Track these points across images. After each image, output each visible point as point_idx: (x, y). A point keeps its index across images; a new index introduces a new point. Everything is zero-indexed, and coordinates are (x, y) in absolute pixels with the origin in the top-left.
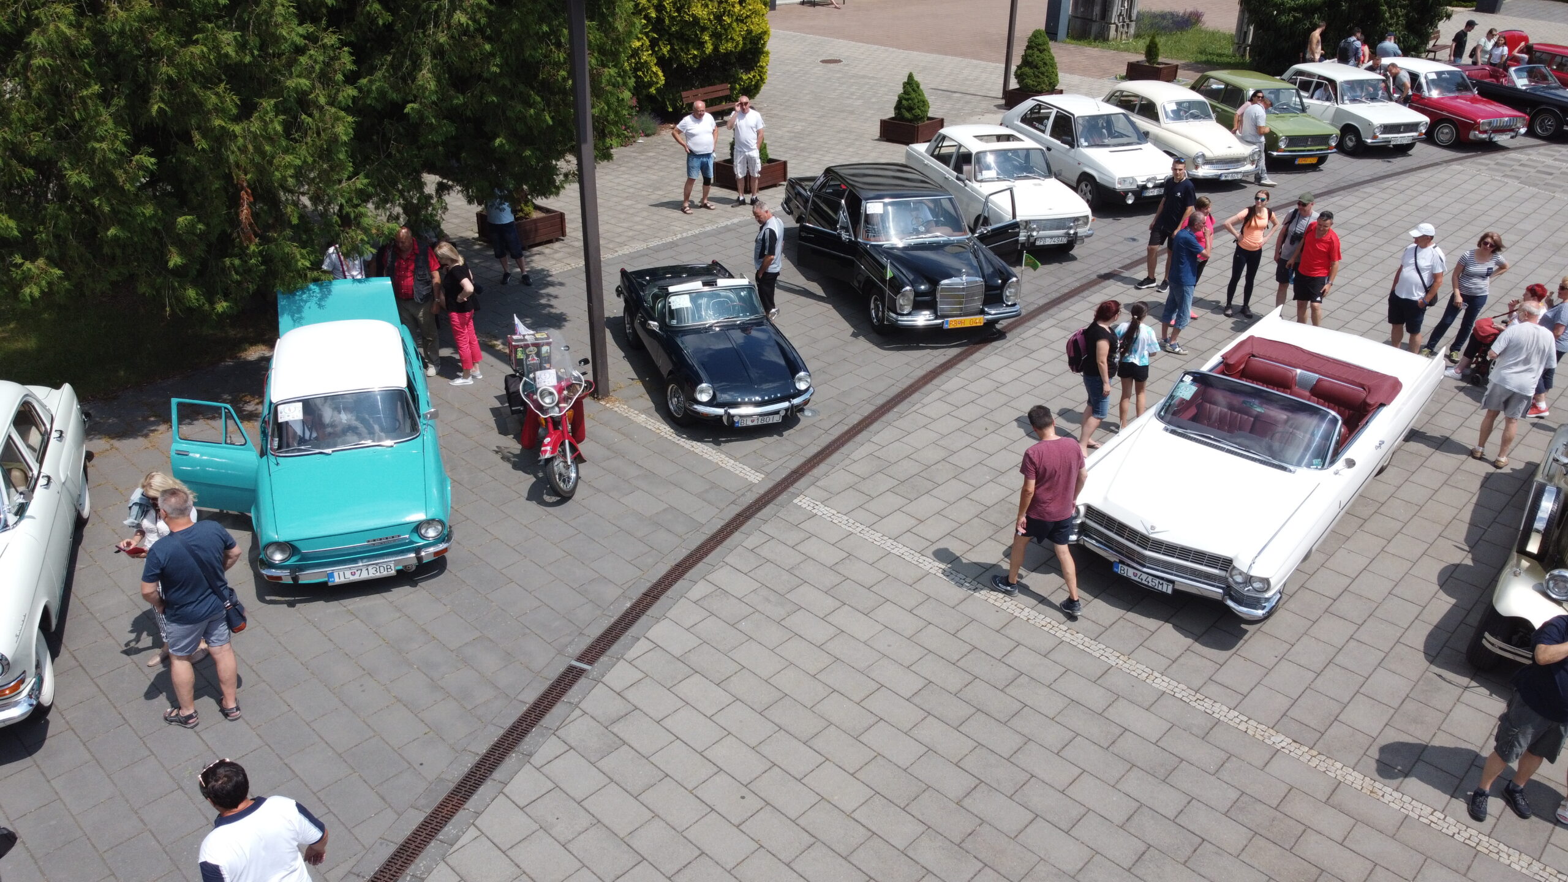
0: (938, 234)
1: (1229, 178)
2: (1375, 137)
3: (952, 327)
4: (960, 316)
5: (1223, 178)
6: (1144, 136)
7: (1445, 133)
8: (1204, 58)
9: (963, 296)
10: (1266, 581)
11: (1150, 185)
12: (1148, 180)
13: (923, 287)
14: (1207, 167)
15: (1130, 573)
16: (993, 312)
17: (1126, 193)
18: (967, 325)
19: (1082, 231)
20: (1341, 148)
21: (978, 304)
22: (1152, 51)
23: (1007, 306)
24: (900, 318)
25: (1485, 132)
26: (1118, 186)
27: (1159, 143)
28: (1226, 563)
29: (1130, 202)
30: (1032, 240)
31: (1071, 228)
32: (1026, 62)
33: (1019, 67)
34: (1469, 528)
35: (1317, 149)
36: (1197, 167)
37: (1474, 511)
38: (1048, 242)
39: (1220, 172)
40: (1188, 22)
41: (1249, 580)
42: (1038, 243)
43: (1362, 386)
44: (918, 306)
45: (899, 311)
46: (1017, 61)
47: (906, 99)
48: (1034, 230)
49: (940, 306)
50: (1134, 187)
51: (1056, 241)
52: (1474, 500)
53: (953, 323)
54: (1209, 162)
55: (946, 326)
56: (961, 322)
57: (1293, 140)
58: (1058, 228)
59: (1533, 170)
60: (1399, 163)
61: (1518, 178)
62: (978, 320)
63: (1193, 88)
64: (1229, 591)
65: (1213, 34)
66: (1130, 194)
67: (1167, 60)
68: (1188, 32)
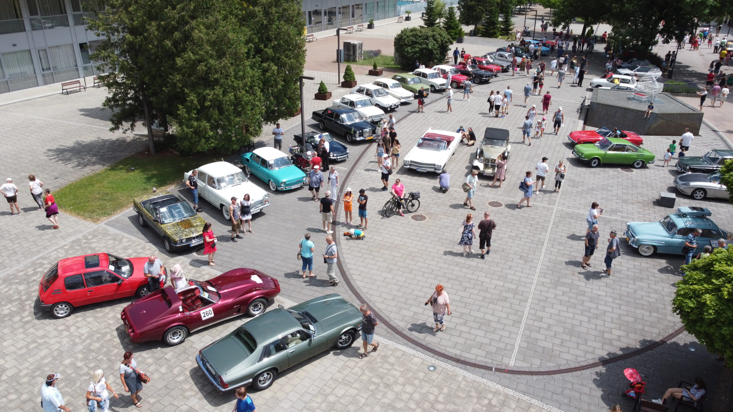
1: (409, 102)
2: (438, 87)
4: (368, 137)
5: (407, 102)
6: (387, 93)
8: (387, 66)
9: (368, 133)
10: (441, 166)
11: (393, 106)
12: (392, 104)
13: (360, 132)
15: (419, 170)
18: (370, 139)
20: (432, 92)
22: (375, 67)
24: (356, 139)
26: (386, 106)
27: (392, 95)
28: (434, 165)
29: (389, 110)
32: (345, 74)
36: (401, 100)
39: (406, 100)
40: (377, 53)
41: (438, 166)
42: (374, 121)
43: (448, 138)
44: (360, 136)
45: (355, 137)
47: (321, 88)
48: (373, 118)
49: (364, 135)
50: (389, 106)
54: (403, 98)
55: (366, 139)
58: (378, 117)
63: (393, 79)
64: (435, 169)
66: (389, 108)
67: (379, 68)
68: (379, 57)
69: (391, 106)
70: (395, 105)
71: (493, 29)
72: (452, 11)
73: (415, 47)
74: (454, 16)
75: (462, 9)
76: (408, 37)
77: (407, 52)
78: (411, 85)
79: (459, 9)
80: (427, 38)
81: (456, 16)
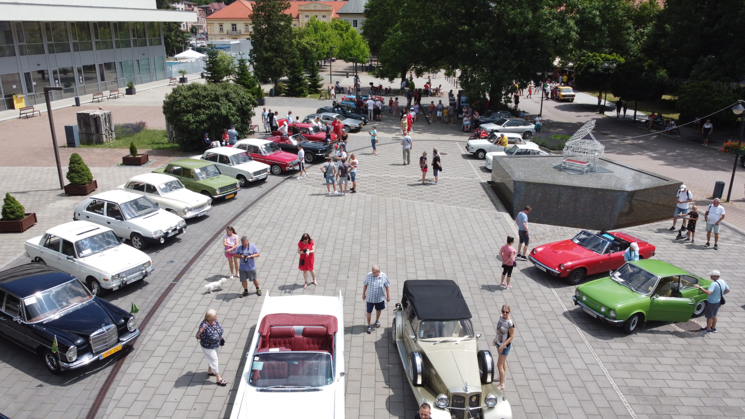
0: (76, 304)
1: (202, 215)
2: (252, 178)
3: (104, 357)
4: (107, 349)
5: (199, 216)
6: (157, 205)
7: (277, 170)
8: (156, 146)
9: (106, 338)
11: (170, 231)
12: (168, 230)
13: (79, 341)
14: (190, 212)
16: (125, 340)
17: (159, 238)
18: (113, 352)
19: (149, 269)
20: (242, 187)
21: (115, 338)
22: (133, 150)
23: (131, 332)
24: (71, 365)
25: (291, 167)
26: (154, 236)
27: (165, 207)
29: (162, 242)
30: (124, 282)
31: (143, 270)
32: (71, 170)
33: (68, 174)
34: (383, 372)
35: (232, 191)
36: (185, 214)
37: (380, 362)
38: (133, 280)
39: (197, 213)
40: (139, 128)
42: (128, 283)
43: (323, 325)
44: (80, 353)
45: (69, 361)
46: (65, 169)
47: (8, 208)
48: (124, 277)
49: (93, 348)
50: (162, 234)
51: (137, 279)
52: (377, 356)
53: (104, 355)
54: (190, 210)
55: (101, 358)
56: (109, 352)
57: (222, 189)
58: (136, 272)
59: (314, 179)
60: (264, 187)
61: (311, 184)
62: (119, 347)
63: (166, 171)
65: (154, 132)
66: (162, 238)
67: (141, 152)
68: (142, 133)
69: (167, 233)
70: (175, 229)
71: (299, 86)
72: (244, 65)
73: (199, 114)
74: (247, 70)
75: (255, 63)
76: (185, 98)
77: (188, 122)
78: (203, 181)
79: (251, 63)
80: (217, 98)
81: (250, 71)
